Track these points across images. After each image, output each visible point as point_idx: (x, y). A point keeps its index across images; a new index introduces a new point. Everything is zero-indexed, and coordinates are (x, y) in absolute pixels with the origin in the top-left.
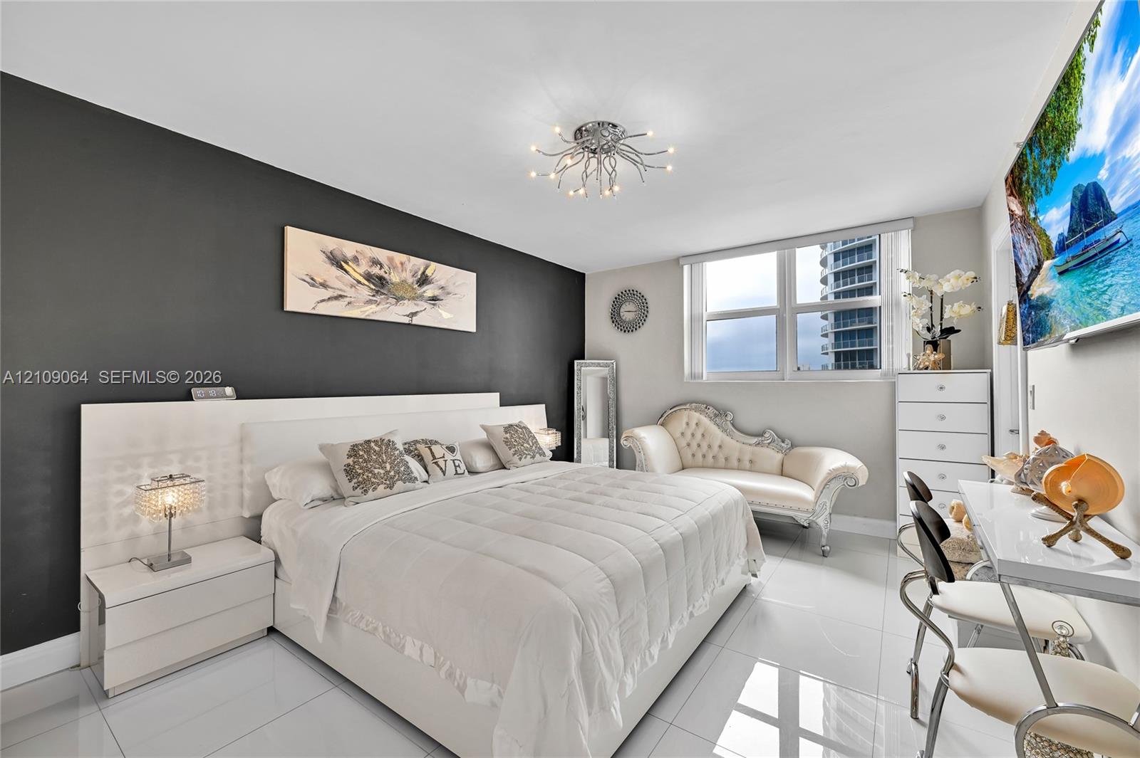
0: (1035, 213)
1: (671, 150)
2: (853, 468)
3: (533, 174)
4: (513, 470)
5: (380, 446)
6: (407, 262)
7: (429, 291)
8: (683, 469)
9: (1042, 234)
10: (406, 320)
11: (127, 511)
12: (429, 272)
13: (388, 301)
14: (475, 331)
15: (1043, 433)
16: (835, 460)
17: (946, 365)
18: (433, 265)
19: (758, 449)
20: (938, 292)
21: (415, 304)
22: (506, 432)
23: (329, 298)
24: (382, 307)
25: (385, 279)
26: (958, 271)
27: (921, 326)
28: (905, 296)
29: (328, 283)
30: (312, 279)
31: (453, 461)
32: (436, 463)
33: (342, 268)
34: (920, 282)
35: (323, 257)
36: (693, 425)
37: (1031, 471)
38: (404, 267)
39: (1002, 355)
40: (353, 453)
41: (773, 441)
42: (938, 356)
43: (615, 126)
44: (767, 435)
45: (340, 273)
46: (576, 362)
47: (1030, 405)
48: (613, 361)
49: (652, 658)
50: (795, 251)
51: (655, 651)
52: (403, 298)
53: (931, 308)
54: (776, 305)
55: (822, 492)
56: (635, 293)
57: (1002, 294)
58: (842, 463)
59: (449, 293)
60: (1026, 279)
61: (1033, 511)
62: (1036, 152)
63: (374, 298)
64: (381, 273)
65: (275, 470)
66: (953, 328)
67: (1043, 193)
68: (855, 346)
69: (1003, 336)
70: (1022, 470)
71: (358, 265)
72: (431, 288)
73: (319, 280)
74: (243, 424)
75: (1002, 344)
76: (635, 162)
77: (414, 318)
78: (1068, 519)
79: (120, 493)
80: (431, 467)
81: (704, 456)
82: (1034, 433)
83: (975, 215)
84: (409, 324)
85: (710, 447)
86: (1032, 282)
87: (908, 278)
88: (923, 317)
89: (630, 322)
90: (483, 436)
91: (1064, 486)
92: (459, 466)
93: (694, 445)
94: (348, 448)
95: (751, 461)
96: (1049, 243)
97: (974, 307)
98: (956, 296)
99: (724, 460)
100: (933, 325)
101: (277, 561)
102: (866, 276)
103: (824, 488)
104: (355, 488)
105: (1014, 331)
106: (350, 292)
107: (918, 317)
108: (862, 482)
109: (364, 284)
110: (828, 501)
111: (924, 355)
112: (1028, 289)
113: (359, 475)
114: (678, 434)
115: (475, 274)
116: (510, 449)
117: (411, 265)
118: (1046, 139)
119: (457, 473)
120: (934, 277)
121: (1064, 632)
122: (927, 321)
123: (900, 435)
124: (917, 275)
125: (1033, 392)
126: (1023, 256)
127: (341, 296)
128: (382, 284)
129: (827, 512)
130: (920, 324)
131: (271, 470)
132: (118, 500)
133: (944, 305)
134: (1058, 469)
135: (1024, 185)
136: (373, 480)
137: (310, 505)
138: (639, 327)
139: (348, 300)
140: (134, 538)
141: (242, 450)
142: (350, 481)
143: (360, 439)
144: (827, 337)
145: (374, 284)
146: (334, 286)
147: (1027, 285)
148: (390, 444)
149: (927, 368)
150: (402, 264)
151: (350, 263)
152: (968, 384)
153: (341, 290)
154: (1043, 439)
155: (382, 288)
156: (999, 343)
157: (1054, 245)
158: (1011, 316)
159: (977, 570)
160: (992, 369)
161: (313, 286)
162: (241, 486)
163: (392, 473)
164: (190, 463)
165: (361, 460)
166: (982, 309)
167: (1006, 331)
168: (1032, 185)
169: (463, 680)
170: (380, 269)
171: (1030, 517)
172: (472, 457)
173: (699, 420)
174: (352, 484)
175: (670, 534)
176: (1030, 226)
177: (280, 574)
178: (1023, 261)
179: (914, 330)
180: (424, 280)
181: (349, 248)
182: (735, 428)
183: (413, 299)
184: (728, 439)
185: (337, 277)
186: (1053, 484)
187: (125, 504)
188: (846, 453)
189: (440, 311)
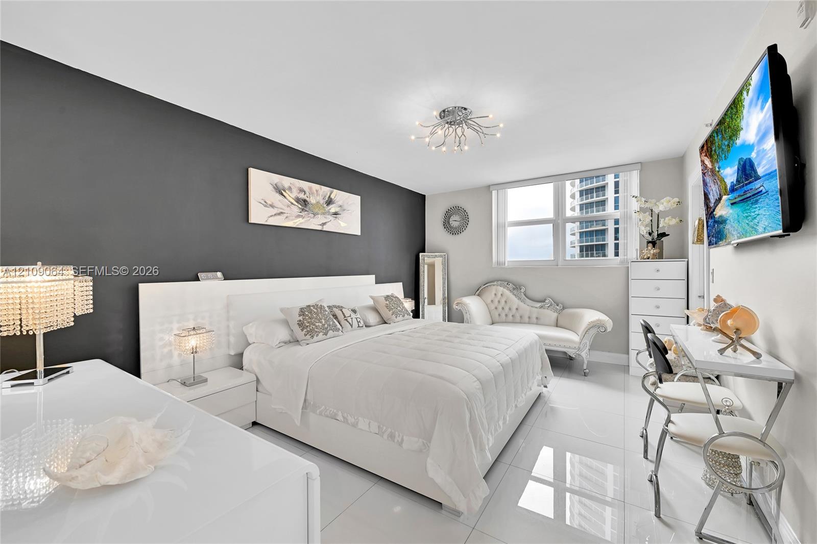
0: (719, 168)
1: (501, 125)
2: (604, 321)
3: (413, 137)
4: (392, 324)
5: (316, 309)
6: (320, 190)
7: (333, 208)
8: (493, 324)
9: (722, 180)
10: (319, 228)
11: (166, 350)
12: (332, 196)
13: (309, 216)
14: (360, 234)
15: (718, 296)
16: (591, 316)
17: (660, 256)
18: (335, 191)
19: (542, 310)
20: (656, 211)
21: (325, 217)
22: (386, 301)
23: (275, 214)
24: (306, 219)
25: (307, 201)
26: (668, 197)
27: (645, 232)
28: (635, 212)
29: (274, 205)
30: (265, 202)
31: (356, 318)
32: (346, 320)
33: (282, 194)
34: (645, 204)
35: (271, 187)
36: (499, 295)
37: (712, 316)
38: (317, 192)
39: (695, 251)
40: (302, 313)
41: (551, 305)
42: (656, 251)
43: (465, 109)
44: (547, 301)
45: (281, 197)
46: (421, 254)
47: (711, 280)
48: (445, 254)
49: (500, 427)
50: (565, 183)
51: (501, 423)
52: (318, 214)
53: (651, 220)
54: (552, 217)
55: (584, 336)
56: (460, 208)
57: (695, 212)
58: (597, 318)
59: (344, 210)
60: (713, 205)
61: (713, 338)
62: (720, 136)
63: (301, 214)
64: (305, 197)
65: (251, 324)
66: (665, 233)
67: (723, 158)
68: (593, 242)
69: (696, 239)
70: (707, 316)
71: (291, 192)
72: (334, 207)
73: (269, 202)
74: (228, 296)
75: (695, 244)
76: (477, 131)
77: (324, 226)
78: (731, 339)
79: (161, 339)
80: (343, 322)
81: (506, 315)
82: (713, 296)
83: (679, 162)
84: (321, 230)
85: (510, 309)
86: (716, 207)
87: (637, 201)
88: (646, 226)
89: (456, 228)
90: (371, 303)
91: (729, 322)
92: (360, 322)
93: (500, 308)
94: (298, 310)
95: (537, 318)
96: (726, 187)
97: (678, 220)
98: (666, 213)
99: (519, 318)
100: (652, 231)
101: (258, 380)
102: (601, 193)
103: (586, 333)
104: (305, 335)
105: (702, 235)
106: (286, 210)
107: (643, 226)
108: (609, 329)
109: (295, 205)
110: (588, 342)
111: (647, 250)
112: (714, 210)
113: (307, 326)
114: (489, 301)
115: (360, 197)
116: (390, 311)
117: (322, 191)
118: (725, 131)
119: (359, 327)
120: (654, 201)
121: (728, 404)
122: (649, 229)
123: (632, 301)
124: (643, 199)
125: (713, 273)
126: (711, 191)
127: (282, 213)
128: (305, 204)
129: (587, 348)
130: (645, 231)
131: (247, 325)
132: (161, 343)
133: (660, 219)
134: (726, 314)
135: (713, 152)
136: (316, 330)
137: (279, 346)
138: (463, 231)
139: (286, 215)
140: (170, 367)
141: (228, 312)
142: (302, 330)
143: (304, 305)
144: (575, 235)
145: (300, 204)
146: (279, 207)
147: (713, 208)
148: (321, 307)
149: (648, 258)
150: (317, 191)
151: (287, 191)
152: (673, 268)
153: (281, 209)
154: (718, 299)
155: (306, 207)
156: (693, 243)
157: (728, 188)
158: (701, 227)
159: (680, 377)
160: (688, 258)
161: (265, 206)
162: (228, 335)
163: (326, 326)
164: (199, 320)
165: (307, 318)
166: (683, 221)
167: (698, 236)
168: (718, 153)
169: (400, 438)
170: (304, 195)
171: (711, 342)
172: (366, 317)
173: (503, 292)
174: (304, 332)
175: (505, 359)
176: (716, 175)
177: (260, 389)
178: (711, 193)
179: (640, 234)
180: (330, 202)
181: (286, 181)
182: (526, 297)
183: (324, 214)
184: (522, 304)
185: (279, 201)
186: (724, 322)
187: (165, 346)
188: (598, 312)
189: (340, 222)
